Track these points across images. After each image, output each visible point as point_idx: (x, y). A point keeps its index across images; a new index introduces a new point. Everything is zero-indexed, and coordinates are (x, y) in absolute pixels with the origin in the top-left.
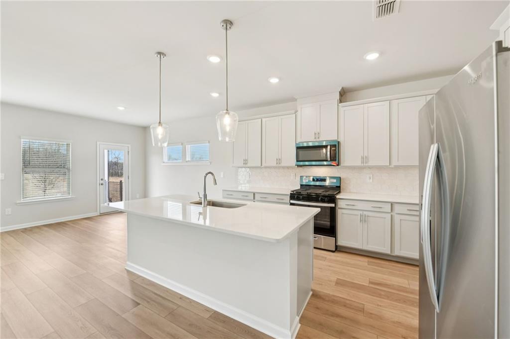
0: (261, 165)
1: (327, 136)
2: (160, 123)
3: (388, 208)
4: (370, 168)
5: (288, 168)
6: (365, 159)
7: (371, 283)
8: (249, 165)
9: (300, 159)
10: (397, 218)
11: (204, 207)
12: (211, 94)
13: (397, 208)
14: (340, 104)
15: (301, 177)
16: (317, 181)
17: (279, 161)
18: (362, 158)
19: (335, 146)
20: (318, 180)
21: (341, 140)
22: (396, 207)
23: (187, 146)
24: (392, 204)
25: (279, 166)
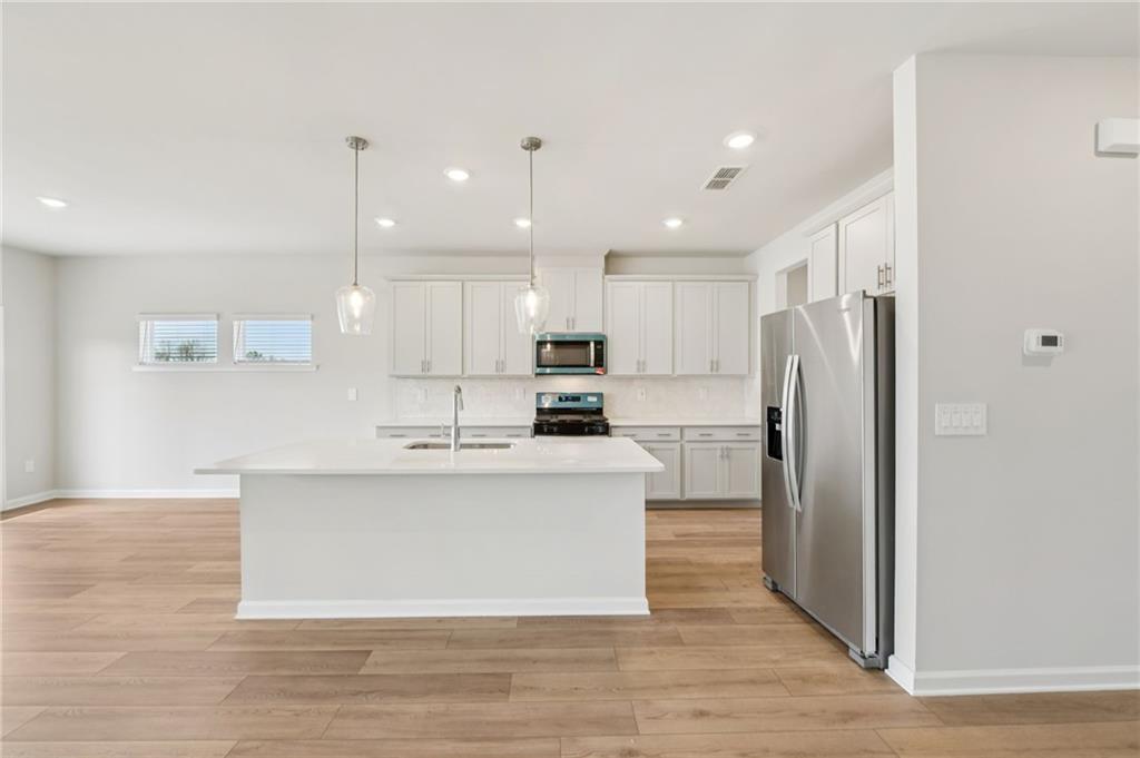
0: (463, 374)
1: (585, 327)
2: (356, 284)
3: (676, 435)
4: (646, 378)
5: (520, 378)
6: (641, 365)
7: (677, 536)
9: (543, 363)
10: (688, 447)
11: (456, 450)
12: (377, 220)
13: (689, 434)
14: (607, 277)
15: (539, 395)
16: (565, 401)
17: (500, 365)
18: (638, 363)
19: (601, 342)
20: (567, 399)
21: (608, 333)
22: (686, 431)
23: (236, 323)
24: (682, 428)
25: (501, 377)
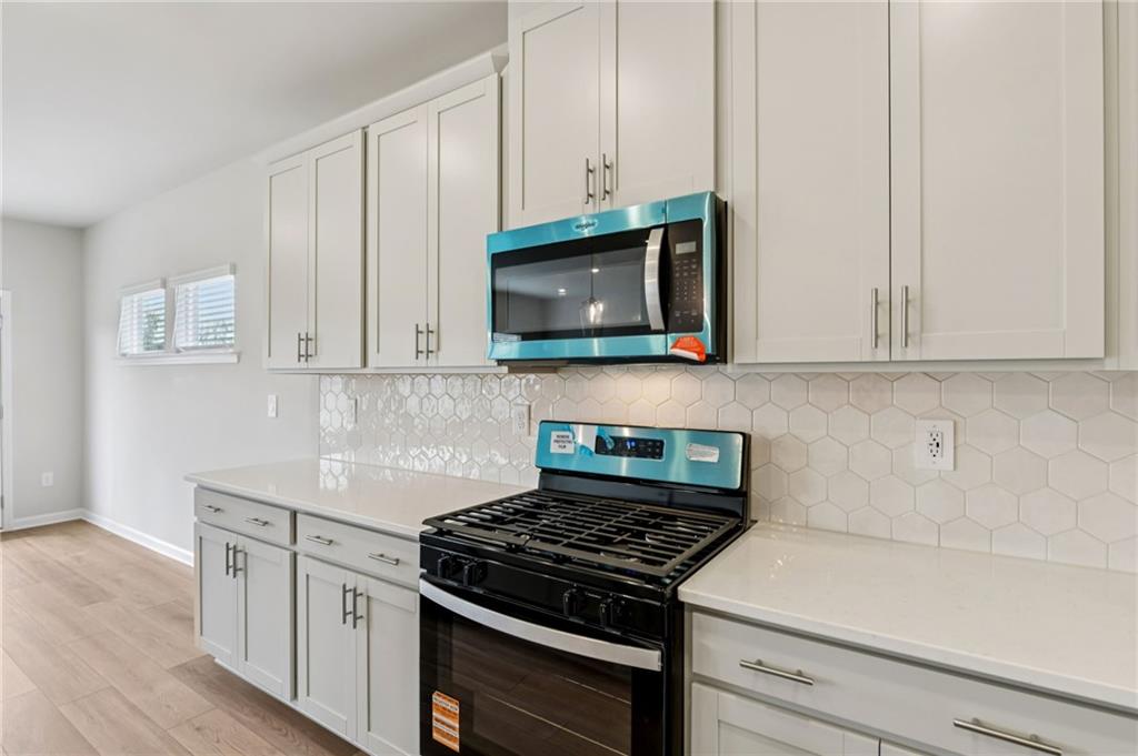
0: (365, 364)
4: (940, 373)
8: (319, 363)
16: (614, 452)
18: (882, 303)
19: (691, 229)
20: (619, 447)
21: (736, 190)
23: (176, 289)
